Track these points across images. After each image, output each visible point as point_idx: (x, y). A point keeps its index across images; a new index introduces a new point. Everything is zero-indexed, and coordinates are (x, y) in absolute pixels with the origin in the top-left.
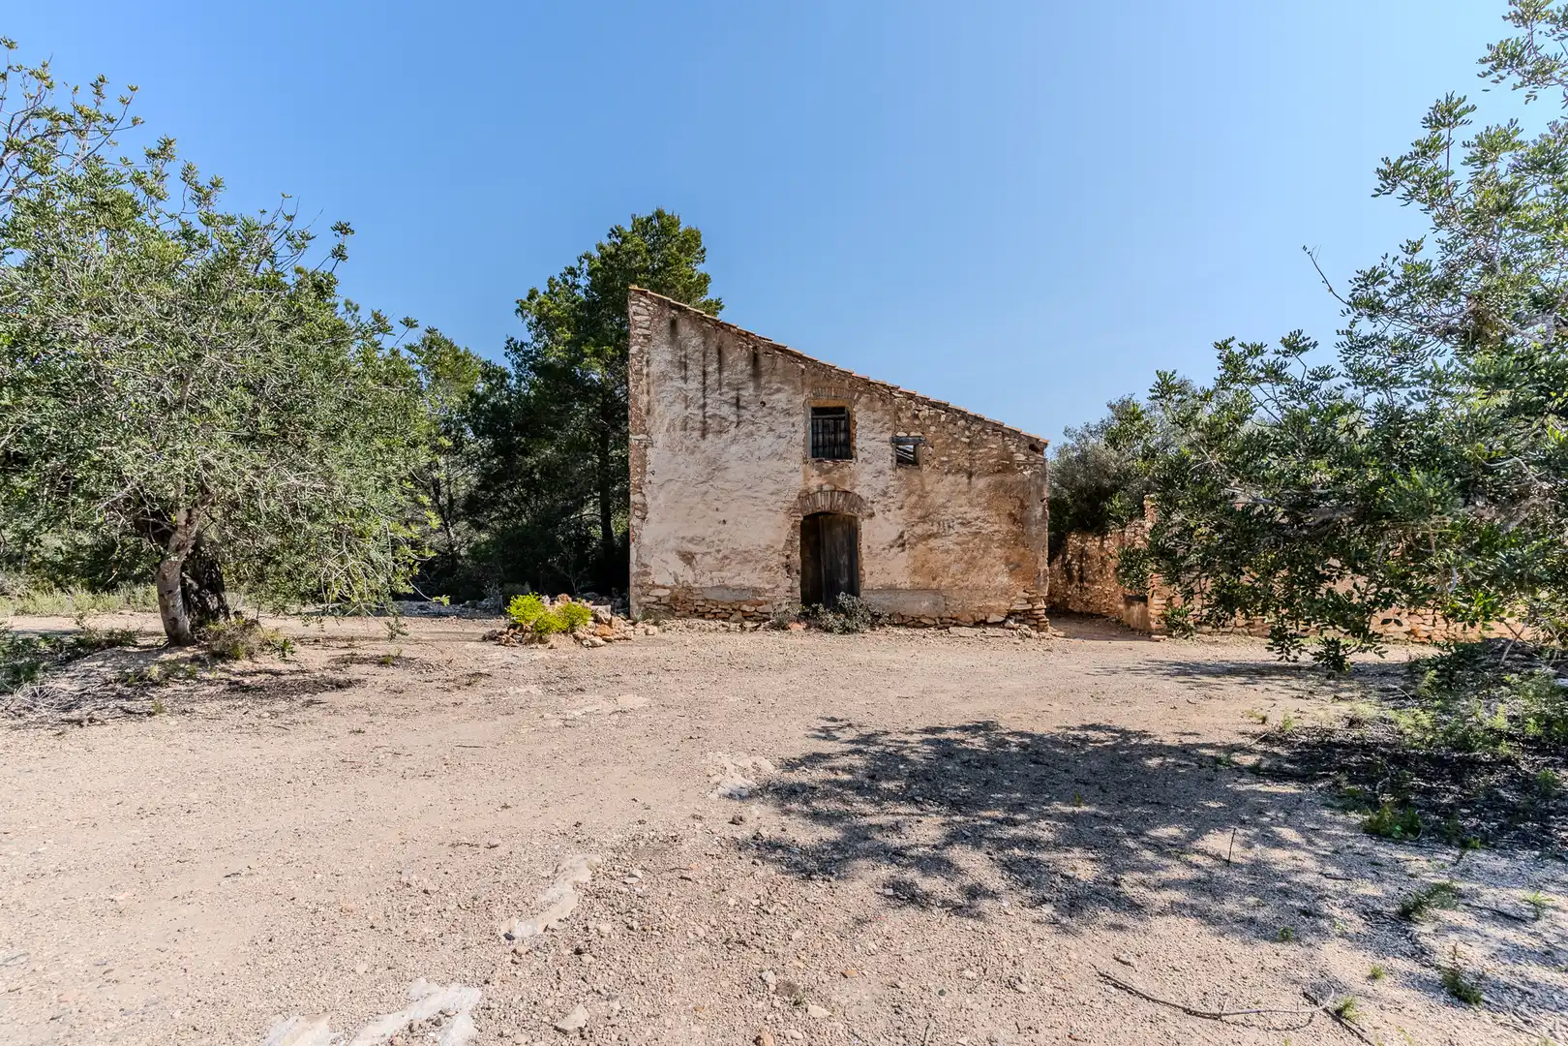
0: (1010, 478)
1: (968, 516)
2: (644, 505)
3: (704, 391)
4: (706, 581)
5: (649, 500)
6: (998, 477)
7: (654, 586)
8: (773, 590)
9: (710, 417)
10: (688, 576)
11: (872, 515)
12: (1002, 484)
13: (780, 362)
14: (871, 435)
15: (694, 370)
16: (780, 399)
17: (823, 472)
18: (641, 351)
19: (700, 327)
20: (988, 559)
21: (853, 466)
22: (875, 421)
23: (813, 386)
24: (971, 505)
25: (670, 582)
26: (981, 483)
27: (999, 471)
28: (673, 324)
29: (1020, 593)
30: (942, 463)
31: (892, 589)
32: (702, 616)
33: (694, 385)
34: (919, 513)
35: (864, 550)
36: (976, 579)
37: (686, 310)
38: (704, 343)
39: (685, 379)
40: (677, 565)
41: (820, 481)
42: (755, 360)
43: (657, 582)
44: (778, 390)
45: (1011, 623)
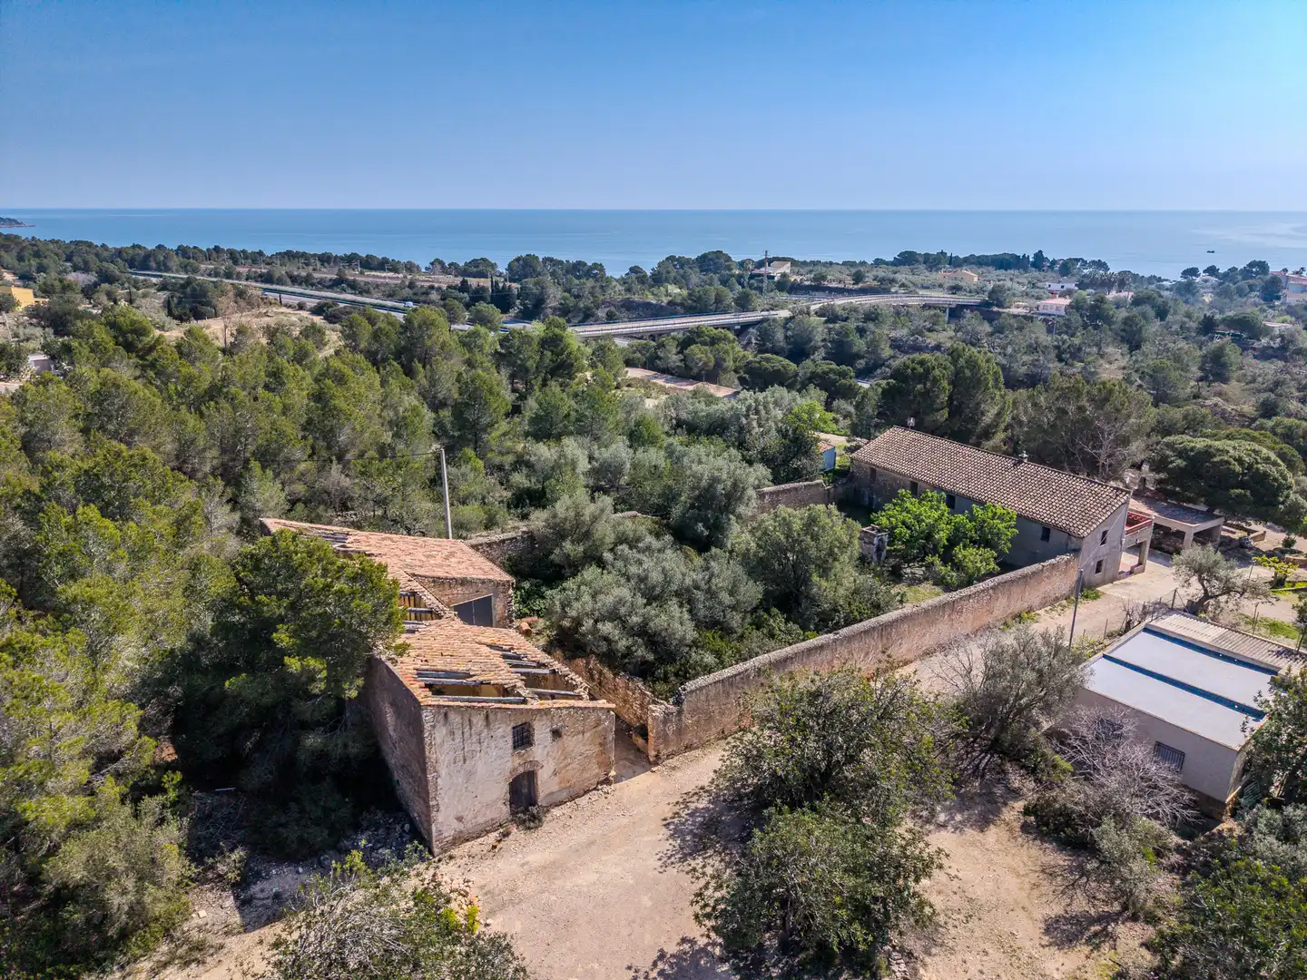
0: (600, 728)
1: (582, 751)
2: (438, 804)
3: (463, 741)
4: (469, 826)
5: (439, 801)
6: (594, 730)
7: (445, 837)
8: (498, 815)
9: (467, 753)
10: (461, 827)
11: (542, 767)
12: (596, 732)
13: (499, 715)
14: (541, 731)
15: (458, 733)
16: (499, 731)
17: (520, 756)
18: (430, 734)
19: (460, 711)
20: (591, 765)
21: (534, 748)
22: (542, 723)
23: (514, 720)
24: (584, 746)
25: (453, 832)
26: (588, 735)
27: (595, 727)
29: (603, 773)
30: (572, 732)
31: (552, 793)
32: (468, 840)
33: (458, 739)
34: (562, 757)
35: (539, 783)
36: (586, 775)
38: (462, 718)
39: (453, 740)
40: (455, 824)
41: (519, 761)
42: (487, 717)
43: (446, 835)
44: (498, 728)
45: (600, 787)
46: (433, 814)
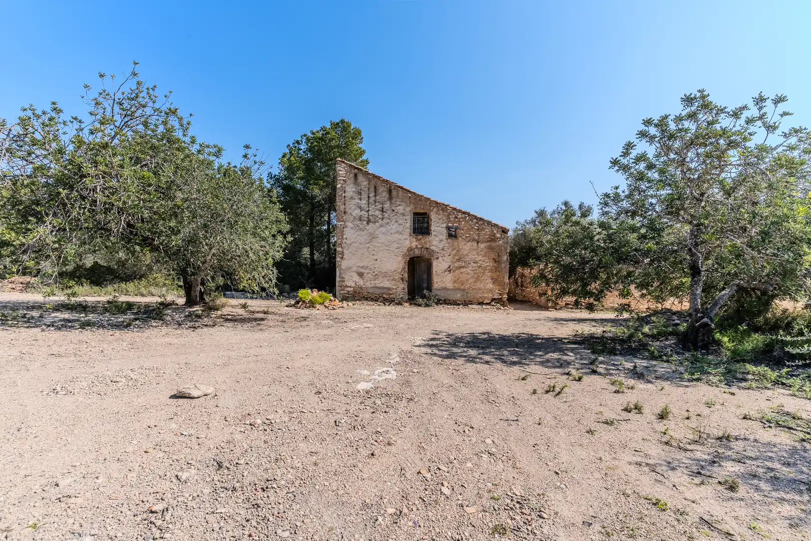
0: (493, 244)
1: (477, 259)
2: (343, 252)
3: (368, 204)
4: (368, 285)
5: (345, 251)
6: (489, 244)
7: (347, 287)
8: (396, 289)
9: (371, 216)
10: (361, 282)
11: (437, 258)
12: (491, 246)
13: (400, 193)
14: (438, 225)
15: (364, 196)
16: (400, 209)
17: (418, 240)
18: (342, 187)
19: (367, 177)
20: (485, 277)
21: (431, 238)
22: (439, 219)
23: (414, 203)
24: (478, 254)
25: (353, 284)
26: (482, 246)
27: (490, 241)
28: (356, 175)
29: (497, 291)
30: (467, 237)
31: (445, 289)
32: (367, 299)
33: (364, 202)
34: (457, 257)
35: (434, 272)
36: (479, 285)
37: (361, 170)
38: (369, 184)
39: (360, 199)
40: (356, 278)
41: (417, 244)
42: (390, 192)
43: (348, 285)
44: (400, 205)
45: (493, 303)
46: (338, 259)
